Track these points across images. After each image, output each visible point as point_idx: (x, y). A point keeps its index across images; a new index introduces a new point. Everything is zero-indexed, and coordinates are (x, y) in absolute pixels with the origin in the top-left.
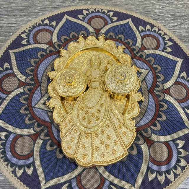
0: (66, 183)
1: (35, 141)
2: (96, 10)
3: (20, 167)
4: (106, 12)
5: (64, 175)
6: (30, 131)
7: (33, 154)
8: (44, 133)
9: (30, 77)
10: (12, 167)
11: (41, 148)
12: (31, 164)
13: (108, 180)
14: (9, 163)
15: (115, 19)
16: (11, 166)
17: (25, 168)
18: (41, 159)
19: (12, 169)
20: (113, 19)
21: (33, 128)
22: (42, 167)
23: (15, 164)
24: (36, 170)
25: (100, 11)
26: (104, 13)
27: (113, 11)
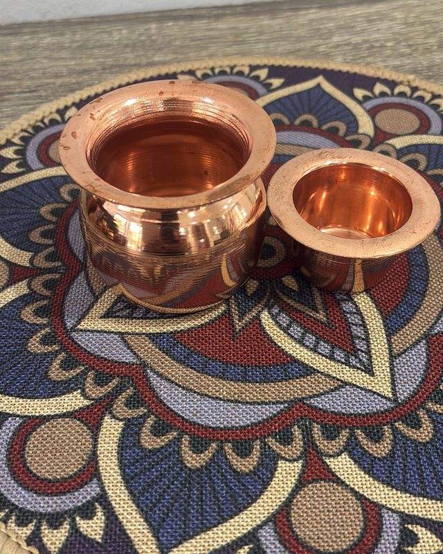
0: (241, 547)
1: (95, 429)
2: (217, 71)
3: (55, 520)
4: (246, 70)
5: (225, 520)
6: (73, 401)
7: (97, 469)
8: (122, 398)
9: (46, 252)
10: (26, 525)
11: (122, 447)
12: (93, 505)
13: (390, 509)
14: (11, 511)
15: (276, 82)
16: (22, 523)
17: (74, 520)
18: (128, 480)
19: (27, 531)
20: (271, 84)
21: (83, 390)
22: (138, 506)
23: (33, 514)
24: (117, 519)
25: (228, 70)
26: (241, 73)
27: (265, 66)
